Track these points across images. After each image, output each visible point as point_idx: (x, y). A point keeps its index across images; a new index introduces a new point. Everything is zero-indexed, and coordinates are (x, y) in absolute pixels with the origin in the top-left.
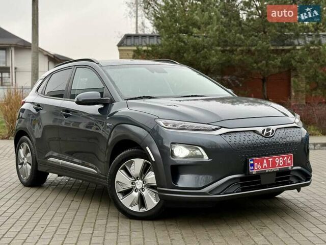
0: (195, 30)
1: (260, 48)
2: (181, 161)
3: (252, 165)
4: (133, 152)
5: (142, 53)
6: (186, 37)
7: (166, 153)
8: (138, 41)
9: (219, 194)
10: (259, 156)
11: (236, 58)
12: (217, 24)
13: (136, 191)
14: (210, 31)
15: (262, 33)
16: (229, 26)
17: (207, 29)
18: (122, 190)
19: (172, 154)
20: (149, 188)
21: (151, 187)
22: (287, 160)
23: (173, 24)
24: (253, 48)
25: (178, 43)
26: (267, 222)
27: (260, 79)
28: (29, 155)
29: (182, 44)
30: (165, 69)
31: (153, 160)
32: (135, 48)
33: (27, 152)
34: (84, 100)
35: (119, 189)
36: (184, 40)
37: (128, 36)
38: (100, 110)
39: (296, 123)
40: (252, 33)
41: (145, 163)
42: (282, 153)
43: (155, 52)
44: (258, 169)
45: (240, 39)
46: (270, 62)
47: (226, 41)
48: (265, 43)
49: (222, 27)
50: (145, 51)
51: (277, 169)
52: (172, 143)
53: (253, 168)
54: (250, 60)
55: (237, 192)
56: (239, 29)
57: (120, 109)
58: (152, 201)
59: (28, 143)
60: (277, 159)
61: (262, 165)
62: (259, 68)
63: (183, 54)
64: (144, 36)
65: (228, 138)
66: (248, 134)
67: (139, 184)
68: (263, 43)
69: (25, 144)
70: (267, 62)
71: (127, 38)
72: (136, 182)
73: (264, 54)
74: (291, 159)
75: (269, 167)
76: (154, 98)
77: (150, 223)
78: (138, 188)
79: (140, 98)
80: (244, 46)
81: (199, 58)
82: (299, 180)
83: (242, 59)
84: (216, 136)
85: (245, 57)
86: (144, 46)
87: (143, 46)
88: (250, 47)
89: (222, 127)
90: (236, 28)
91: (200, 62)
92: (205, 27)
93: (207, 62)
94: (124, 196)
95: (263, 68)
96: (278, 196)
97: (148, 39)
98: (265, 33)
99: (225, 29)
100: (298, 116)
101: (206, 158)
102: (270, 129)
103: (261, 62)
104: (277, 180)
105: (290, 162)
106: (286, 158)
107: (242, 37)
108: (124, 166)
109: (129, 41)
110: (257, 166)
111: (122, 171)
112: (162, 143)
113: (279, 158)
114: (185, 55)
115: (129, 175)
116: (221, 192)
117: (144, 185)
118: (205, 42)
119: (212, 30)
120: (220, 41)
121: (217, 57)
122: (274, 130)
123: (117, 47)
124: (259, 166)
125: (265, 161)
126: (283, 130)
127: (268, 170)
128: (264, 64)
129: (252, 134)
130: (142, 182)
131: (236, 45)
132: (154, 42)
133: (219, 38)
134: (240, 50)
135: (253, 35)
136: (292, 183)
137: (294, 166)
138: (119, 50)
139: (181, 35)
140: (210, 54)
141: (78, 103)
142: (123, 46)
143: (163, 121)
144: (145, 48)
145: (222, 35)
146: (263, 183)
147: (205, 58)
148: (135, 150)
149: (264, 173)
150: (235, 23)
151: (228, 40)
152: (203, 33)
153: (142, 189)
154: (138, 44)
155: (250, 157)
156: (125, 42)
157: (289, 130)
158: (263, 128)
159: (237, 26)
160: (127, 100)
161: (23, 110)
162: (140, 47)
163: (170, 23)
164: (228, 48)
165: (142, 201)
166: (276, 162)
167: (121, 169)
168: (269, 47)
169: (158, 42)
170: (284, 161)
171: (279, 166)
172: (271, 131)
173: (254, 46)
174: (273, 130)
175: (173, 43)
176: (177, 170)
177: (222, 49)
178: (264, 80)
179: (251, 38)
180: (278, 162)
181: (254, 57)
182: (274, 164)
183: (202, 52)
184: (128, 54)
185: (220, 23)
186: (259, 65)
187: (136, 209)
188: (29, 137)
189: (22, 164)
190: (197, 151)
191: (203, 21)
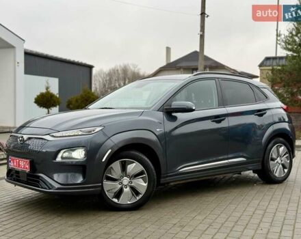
8: (275, 62)
51: (20, 170)
71: (267, 60)
87: (278, 66)
102: (23, 137)
105: (27, 167)
106: (25, 162)
123: (258, 67)
127: (16, 168)
138: (260, 69)
142: (264, 66)
154: (274, 65)
156: (265, 63)
166: (20, 164)
170: (24, 165)
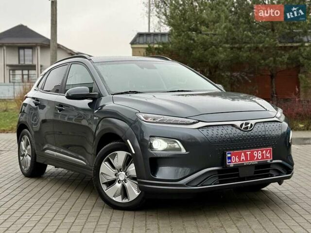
0: (203, 28)
1: (267, 46)
2: (160, 154)
3: (230, 158)
4: (116, 145)
5: (153, 50)
6: (194, 35)
7: (145, 146)
8: (150, 39)
9: (196, 186)
10: (237, 150)
11: (244, 55)
12: (225, 22)
13: (119, 183)
14: (218, 29)
15: (270, 30)
16: (238, 24)
17: (215, 27)
18: (106, 181)
19: (151, 147)
20: (131, 179)
21: (134, 179)
22: (266, 153)
23: (182, 23)
24: (261, 45)
25: (187, 40)
26: (245, 213)
27: (268, 75)
28: (29, 147)
29: (192, 42)
30: (155, 65)
31: (134, 152)
32: (147, 46)
33: (27, 144)
34: (74, 95)
35: (103, 180)
36: (193, 37)
37: (140, 35)
38: (89, 104)
39: (277, 117)
40: (260, 30)
41: (128, 155)
42: (261, 147)
43: (165, 49)
44: (236, 162)
45: (247, 36)
46: (277, 59)
47: (234, 39)
48: (272, 40)
49: (229, 25)
50: (156, 49)
51: (255, 162)
52: (151, 136)
53: (230, 161)
54: (258, 57)
55: (215, 184)
56: (247, 27)
57: (108, 103)
58: (134, 192)
59: (28, 136)
60: (255, 152)
61: (239, 158)
62: (266, 65)
63: (192, 51)
64: (156, 35)
65: (205, 131)
66: (226, 127)
67: (122, 176)
68: (270, 40)
69: (26, 137)
70: (275, 59)
71: (139, 37)
72: (119, 173)
73: (272, 51)
74: (270, 153)
75: (247, 160)
76: (140, 93)
77: (132, 213)
78: (121, 179)
79: (126, 93)
80: (251, 43)
81: (207, 55)
82: (280, 173)
83: (250, 55)
84: (193, 130)
85: (253, 54)
86: (156, 44)
87: (154, 44)
88: (258, 45)
89: (199, 121)
90: (245, 26)
91: (209, 59)
92: (214, 25)
93: (215, 59)
94: (108, 186)
95: (270, 65)
96: (265, 189)
97: (159, 37)
98: (273, 30)
99: (233, 27)
100: (280, 111)
101: (184, 151)
102: (248, 123)
103: (268, 58)
104: (255, 173)
105: (269, 155)
106: (264, 152)
107: (250, 34)
108: (108, 158)
109: (141, 40)
110: (234, 160)
111: (106, 163)
112: (143, 137)
113: (257, 151)
114: (194, 52)
115: (113, 167)
116: (199, 184)
117: (126, 176)
118: (213, 39)
119: (220, 28)
120: (229, 38)
121: (225, 53)
122: (253, 124)
123: (130, 45)
124: (237, 159)
125: (243, 154)
126: (262, 125)
127: (246, 163)
128: (271, 61)
129: (230, 128)
130: (124, 173)
131: (245, 43)
132: (165, 40)
133: (227, 35)
134: (248, 47)
135: (261, 32)
136: (272, 176)
137: (274, 159)
138: (132, 48)
139: (189, 33)
140: (218, 52)
141: (68, 97)
142: (136, 44)
143: (144, 115)
144: (156, 46)
145: (230, 33)
146: (241, 176)
147: (213, 55)
148: (118, 143)
149: (242, 166)
150: (243, 21)
151: (236, 37)
152: (211, 31)
153: (125, 180)
154: (150, 42)
155: (227, 150)
156: (137, 41)
157: (269, 124)
158: (242, 122)
159: (245, 24)
160: (113, 95)
161: (25, 105)
162: (151, 45)
163: (179, 22)
164: (237, 46)
165: (124, 192)
166: (255, 155)
167: (105, 161)
168: (276, 44)
169: (169, 40)
170: (263, 155)
171: (257, 159)
172: (249, 125)
173: (262, 43)
174: (251, 124)
175: (182, 41)
176: (156, 162)
177: (231, 46)
178: (272, 76)
179: (259, 35)
180: (256, 155)
181: (262, 54)
182: (252, 157)
183: (210, 49)
184: (140, 52)
185: (228, 21)
186: (267, 62)
187: (119, 199)
188: (29, 130)
189: (23, 155)
190: (176, 144)
191: (211, 20)
